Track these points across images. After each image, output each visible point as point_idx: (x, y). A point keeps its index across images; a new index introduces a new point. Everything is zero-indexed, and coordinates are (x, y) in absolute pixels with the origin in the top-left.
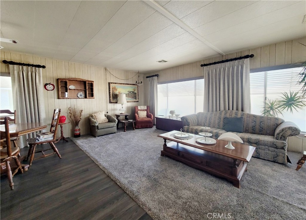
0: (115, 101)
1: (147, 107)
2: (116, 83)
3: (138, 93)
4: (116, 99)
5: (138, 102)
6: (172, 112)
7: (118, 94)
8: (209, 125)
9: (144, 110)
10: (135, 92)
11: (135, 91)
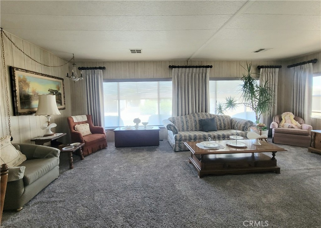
0: (26, 110)
1: (88, 117)
2: (27, 71)
3: (64, 94)
4: (27, 107)
5: (64, 109)
6: (137, 121)
7: (31, 94)
8: (187, 129)
9: (83, 123)
10: (59, 91)
11: (59, 89)
